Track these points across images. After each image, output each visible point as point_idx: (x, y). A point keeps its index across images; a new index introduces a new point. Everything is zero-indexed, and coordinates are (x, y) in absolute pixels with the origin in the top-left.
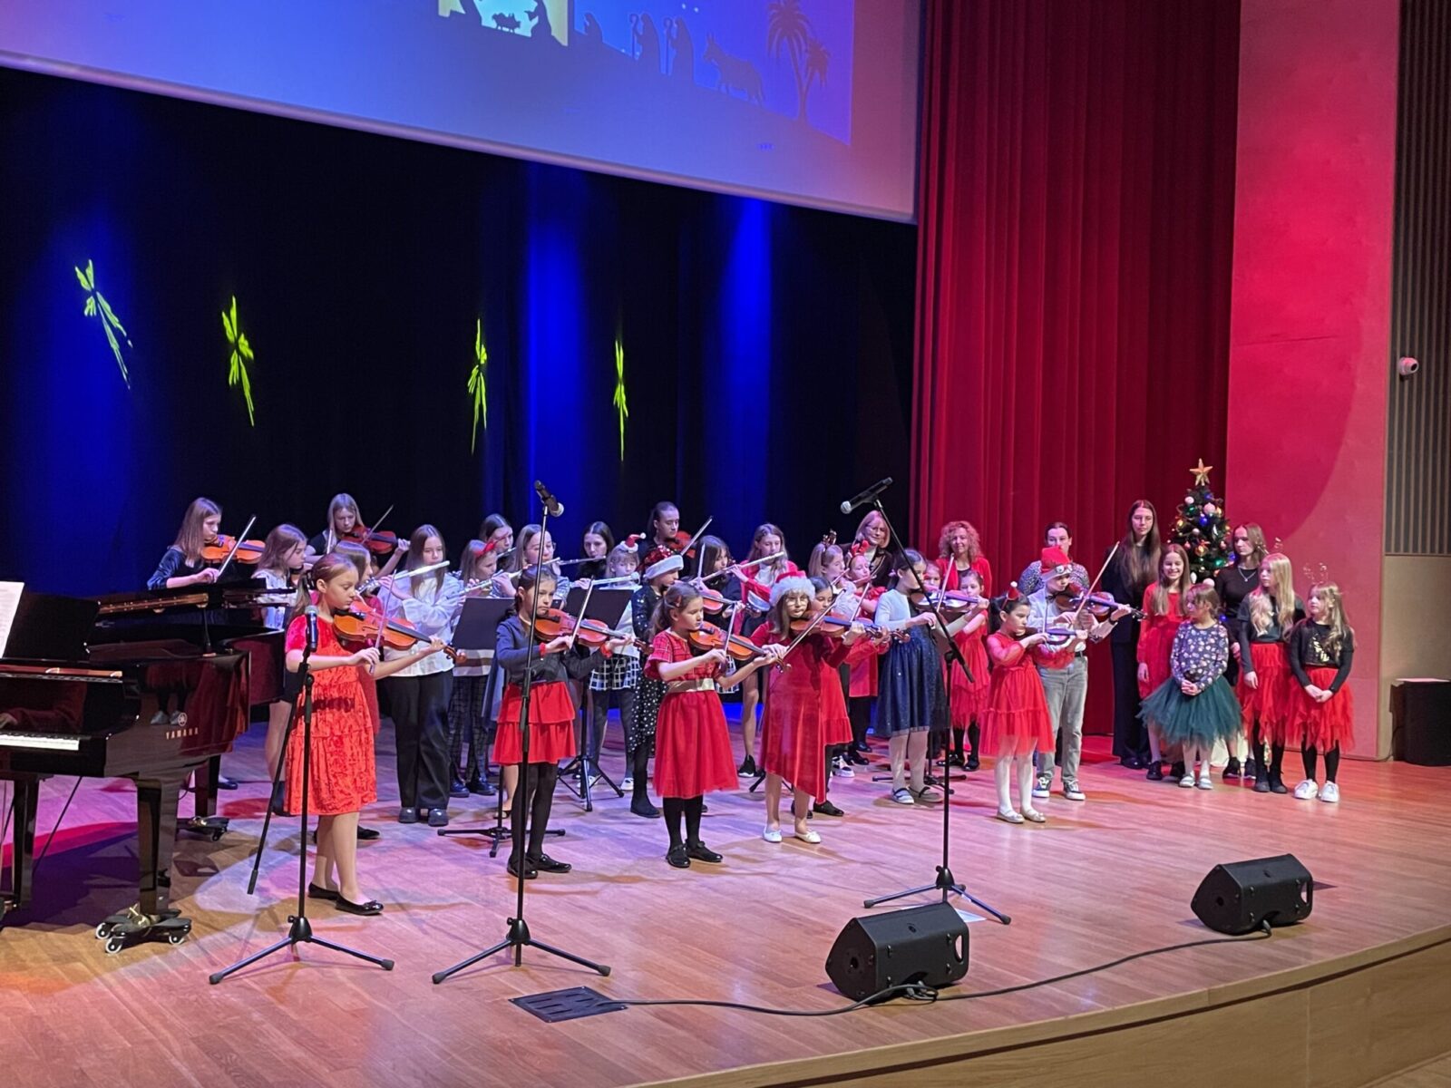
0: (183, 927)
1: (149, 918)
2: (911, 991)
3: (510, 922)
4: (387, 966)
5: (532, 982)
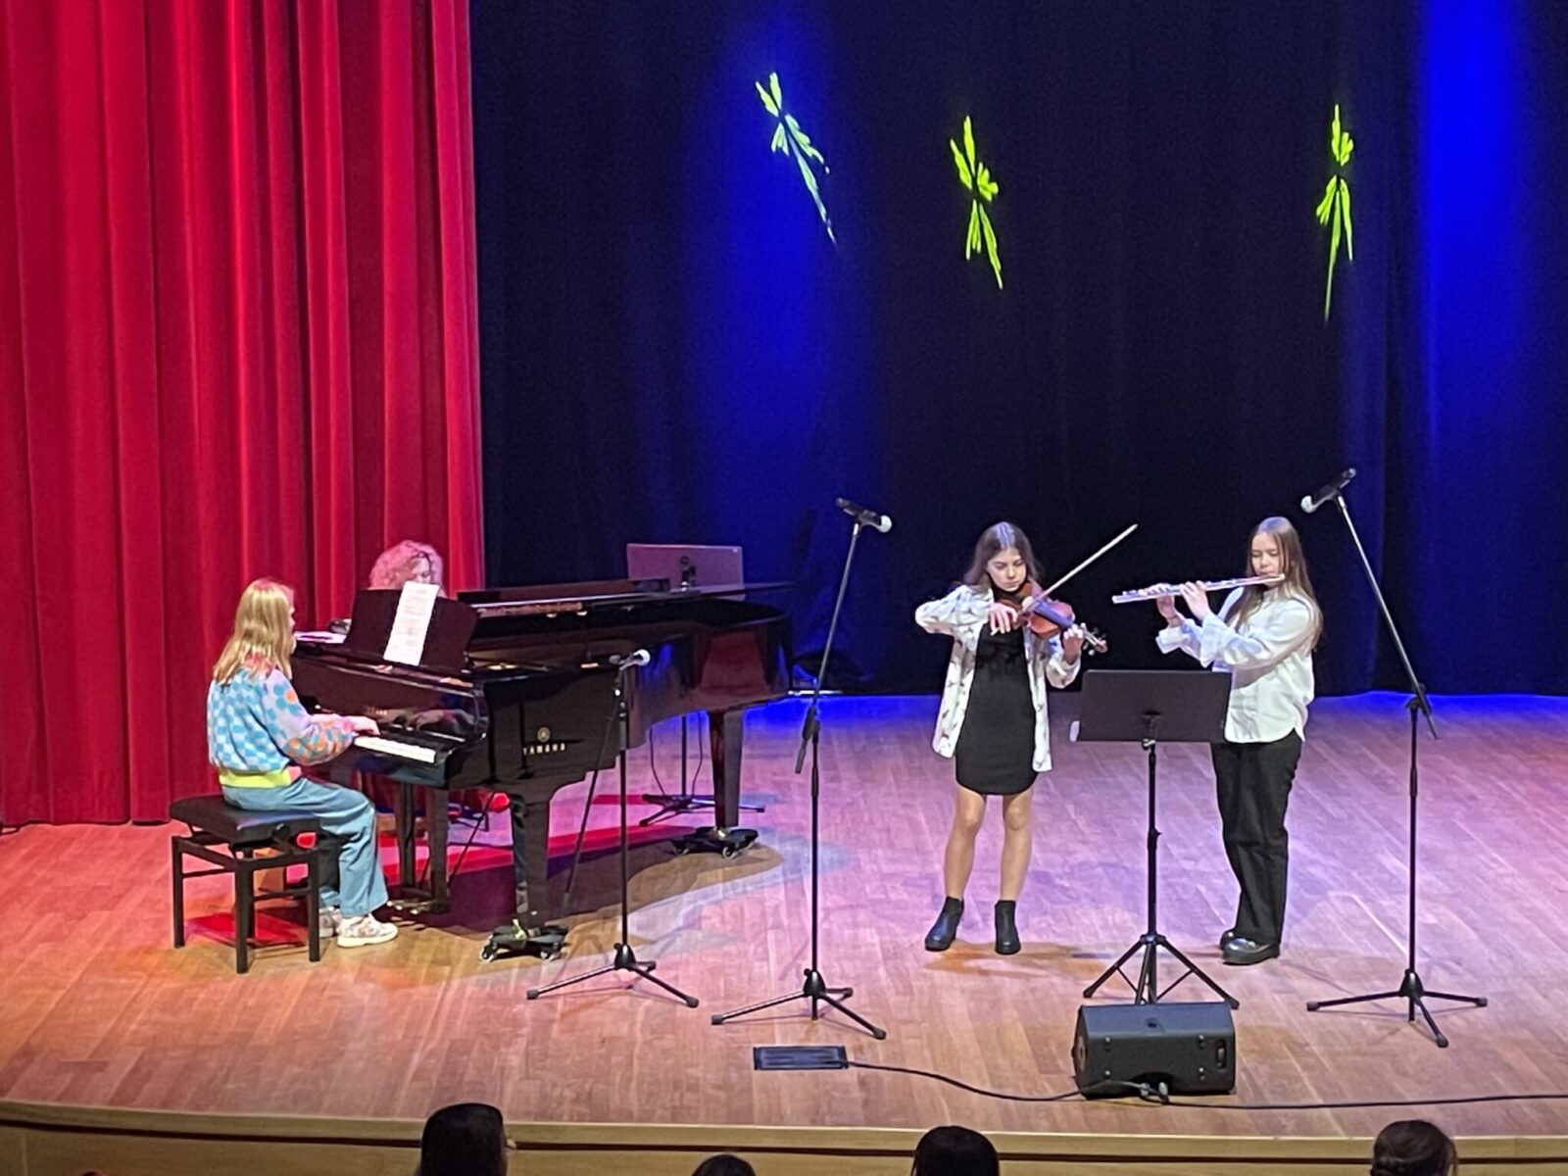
0: (550, 945)
1: (527, 933)
2: (1144, 1093)
3: (808, 973)
4: (692, 1004)
5: (802, 1035)
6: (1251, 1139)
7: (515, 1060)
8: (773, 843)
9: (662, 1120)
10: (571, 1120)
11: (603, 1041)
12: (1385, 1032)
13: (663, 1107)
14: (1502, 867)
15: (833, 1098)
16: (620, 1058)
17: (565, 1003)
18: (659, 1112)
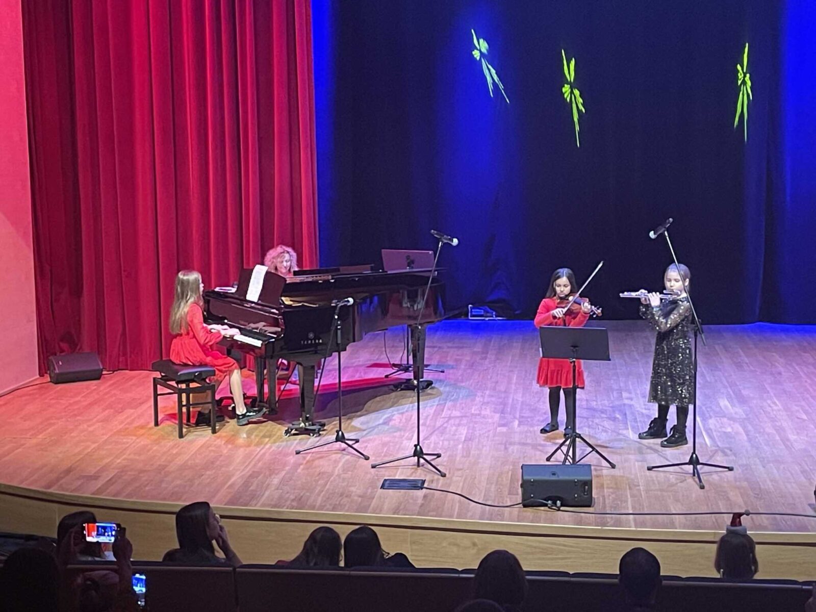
0: (315, 430)
1: (305, 424)
2: (550, 505)
3: (415, 446)
4: (367, 458)
5: (408, 474)
6: (591, 528)
7: (276, 481)
8: (441, 387)
9: (327, 510)
10: (287, 508)
11: (319, 474)
12: (678, 481)
13: (330, 505)
14: (775, 406)
15: (408, 502)
16: (322, 482)
17: (311, 456)
18: (328, 506)
